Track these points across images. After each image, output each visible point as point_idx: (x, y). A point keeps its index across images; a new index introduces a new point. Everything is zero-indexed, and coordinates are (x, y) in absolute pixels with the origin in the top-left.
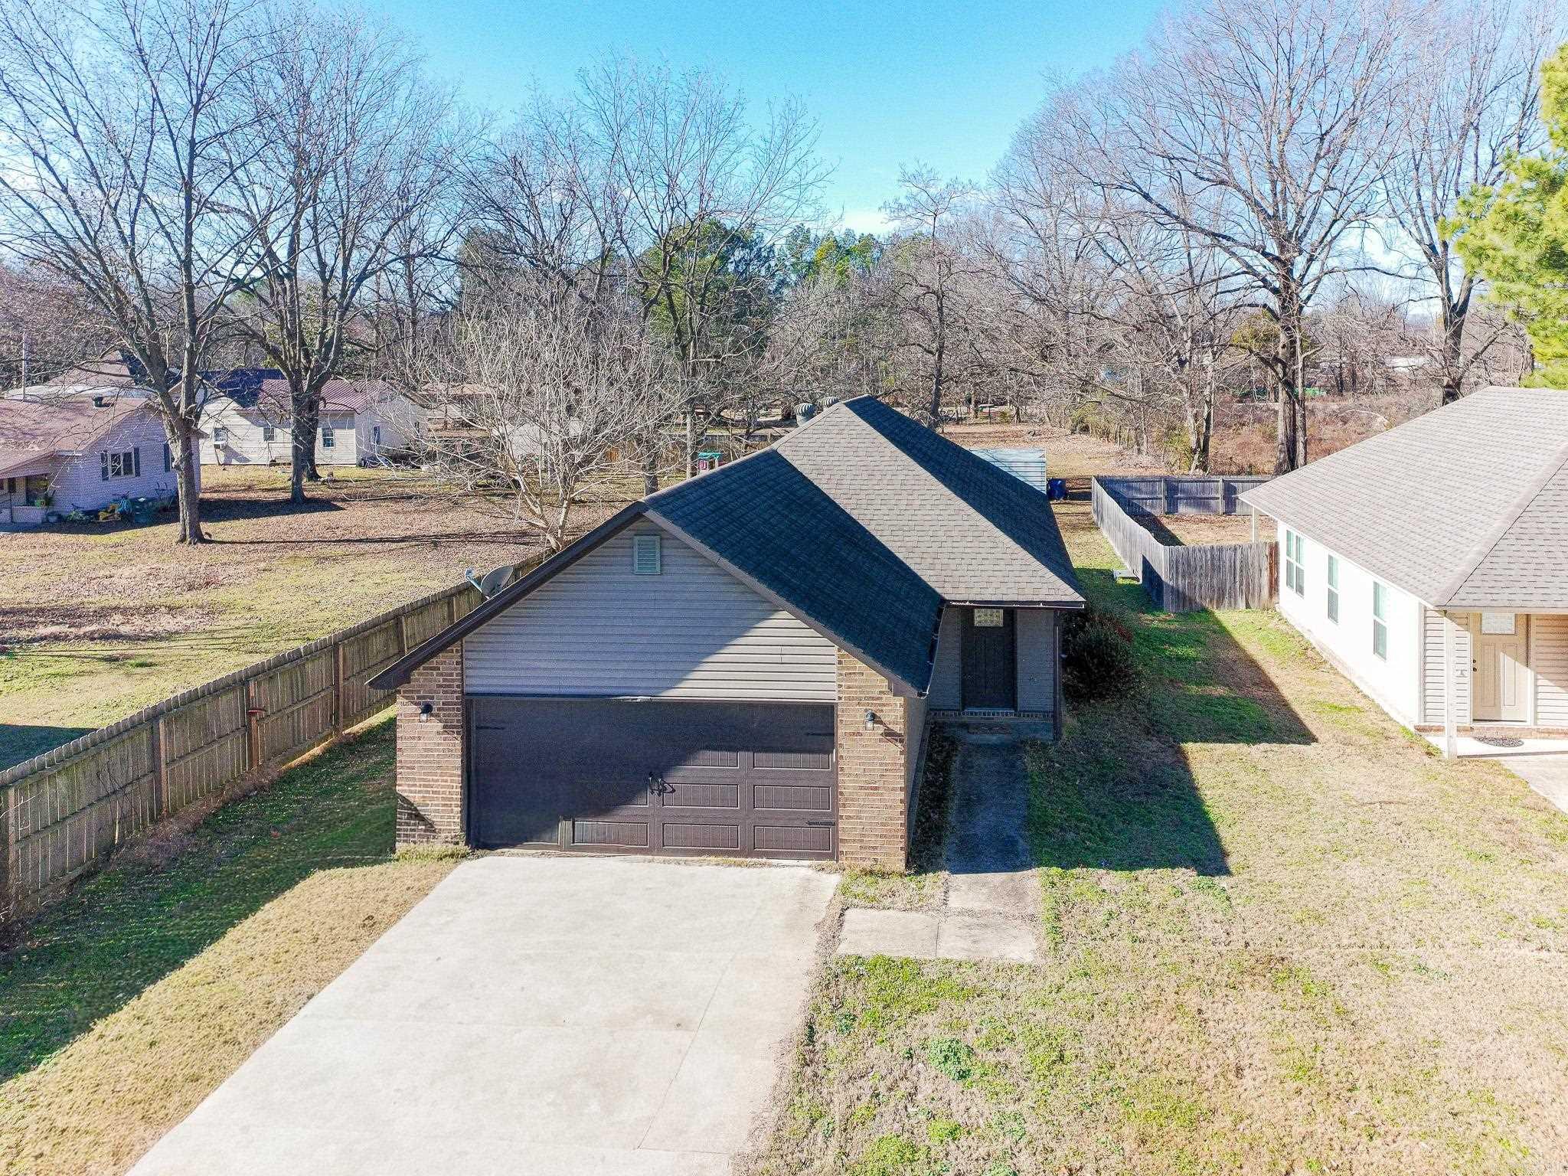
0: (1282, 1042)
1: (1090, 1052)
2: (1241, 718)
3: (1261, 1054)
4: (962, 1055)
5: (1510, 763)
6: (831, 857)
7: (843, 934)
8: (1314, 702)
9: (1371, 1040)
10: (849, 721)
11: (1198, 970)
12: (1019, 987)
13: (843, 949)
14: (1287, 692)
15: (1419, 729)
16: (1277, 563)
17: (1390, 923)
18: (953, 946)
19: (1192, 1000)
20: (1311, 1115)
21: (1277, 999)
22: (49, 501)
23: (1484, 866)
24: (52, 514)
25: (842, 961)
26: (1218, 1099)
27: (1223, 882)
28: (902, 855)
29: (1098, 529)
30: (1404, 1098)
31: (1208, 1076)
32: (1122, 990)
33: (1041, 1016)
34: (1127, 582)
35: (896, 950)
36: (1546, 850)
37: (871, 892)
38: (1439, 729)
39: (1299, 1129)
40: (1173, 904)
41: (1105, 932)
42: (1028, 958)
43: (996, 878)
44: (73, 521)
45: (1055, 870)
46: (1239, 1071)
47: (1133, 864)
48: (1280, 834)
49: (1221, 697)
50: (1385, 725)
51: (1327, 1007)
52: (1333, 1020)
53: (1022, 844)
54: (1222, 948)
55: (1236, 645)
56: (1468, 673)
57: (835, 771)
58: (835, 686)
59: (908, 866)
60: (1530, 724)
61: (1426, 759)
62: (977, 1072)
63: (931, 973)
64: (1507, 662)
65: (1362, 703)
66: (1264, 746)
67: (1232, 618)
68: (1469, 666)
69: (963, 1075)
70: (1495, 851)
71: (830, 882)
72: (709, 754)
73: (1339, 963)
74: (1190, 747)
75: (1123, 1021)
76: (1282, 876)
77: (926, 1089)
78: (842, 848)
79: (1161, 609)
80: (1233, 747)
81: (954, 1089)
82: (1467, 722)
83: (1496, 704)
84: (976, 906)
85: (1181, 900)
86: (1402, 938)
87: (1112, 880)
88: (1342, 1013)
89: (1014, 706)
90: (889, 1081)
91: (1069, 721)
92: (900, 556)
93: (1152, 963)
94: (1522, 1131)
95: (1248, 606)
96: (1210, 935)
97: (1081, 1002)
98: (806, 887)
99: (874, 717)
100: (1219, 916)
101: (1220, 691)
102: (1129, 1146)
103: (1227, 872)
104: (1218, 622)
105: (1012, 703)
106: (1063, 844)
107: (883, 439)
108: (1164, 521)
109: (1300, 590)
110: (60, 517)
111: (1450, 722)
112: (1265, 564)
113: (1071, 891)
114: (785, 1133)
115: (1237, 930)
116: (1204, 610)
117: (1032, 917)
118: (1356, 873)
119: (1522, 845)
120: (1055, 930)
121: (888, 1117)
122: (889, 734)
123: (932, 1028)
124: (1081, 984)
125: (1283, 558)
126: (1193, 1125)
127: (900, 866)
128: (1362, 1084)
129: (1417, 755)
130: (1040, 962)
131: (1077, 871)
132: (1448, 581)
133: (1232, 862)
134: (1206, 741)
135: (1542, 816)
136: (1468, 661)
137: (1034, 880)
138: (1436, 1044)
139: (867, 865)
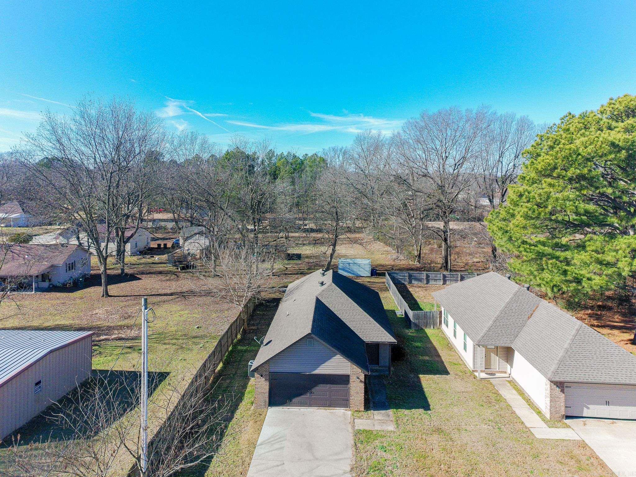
0: (440, 444)
1: (406, 447)
2: (432, 367)
3: (436, 446)
4: (384, 447)
5: (492, 381)
6: (348, 407)
7: (355, 425)
8: (449, 362)
9: (456, 443)
10: (353, 379)
11: (425, 431)
12: (392, 435)
13: (356, 428)
14: (443, 359)
15: (473, 371)
16: (441, 316)
17: (461, 421)
18: (378, 427)
19: (424, 437)
20: (445, 456)
21: (439, 436)
22: (50, 280)
23: (481, 407)
24: (51, 284)
25: (357, 430)
26: (429, 454)
27: (429, 412)
28: (363, 407)
29: (388, 290)
30: (460, 453)
31: (427, 450)
32: (411, 435)
33: (397, 440)
34: (400, 316)
35: (367, 428)
36: (494, 404)
37: (358, 415)
38: (477, 371)
39: (442, 459)
40: (419, 417)
41: (407, 424)
42: (393, 430)
43: (383, 412)
44: (58, 287)
45: (395, 410)
46: (432, 449)
47: (410, 408)
48: (441, 400)
49: (427, 360)
50: (465, 369)
51: (448, 438)
52: (449, 440)
53: (387, 404)
54: (429, 427)
55: (431, 342)
56: (484, 358)
57: (349, 389)
58: (349, 371)
59: (365, 409)
60: (497, 370)
61: (474, 380)
62: (387, 451)
63: (375, 433)
64: (493, 355)
65: (461, 362)
66: (438, 376)
67: (430, 332)
68: (484, 356)
69: (385, 451)
70: (484, 404)
71: (349, 413)
72: (322, 385)
73: (451, 429)
74: (421, 376)
75: (412, 441)
76: (441, 411)
77: (379, 454)
78: (351, 406)
79: (410, 328)
80: (431, 376)
81: (384, 453)
82: (484, 369)
83: (490, 365)
84: (380, 418)
85: (421, 416)
86: (463, 424)
87: (407, 412)
88: (451, 439)
89: (378, 365)
90: (372, 453)
91: (392, 369)
92: (352, 329)
93: (416, 430)
94: (478, 458)
95: (434, 328)
96: (427, 424)
97: (404, 438)
98: (344, 414)
99: (358, 378)
100: (429, 420)
101: (427, 358)
102: (415, 462)
103: (430, 410)
104: (426, 333)
105: (378, 364)
106: (396, 403)
107: (344, 294)
108: (408, 286)
109: (447, 326)
110: (53, 286)
111: (479, 370)
112: (438, 316)
113: (399, 415)
114: (357, 461)
115: (432, 423)
116: (422, 329)
117: (392, 421)
118: (456, 409)
119: (490, 403)
120: (397, 424)
121: (374, 458)
122: (361, 381)
123: (377, 443)
124: (403, 434)
125: (443, 316)
126: (425, 458)
127: (363, 410)
128: (453, 451)
129: (471, 378)
130: (395, 430)
131: (399, 410)
132: (479, 337)
133: (431, 407)
134: (425, 374)
135: (495, 395)
136: (484, 355)
137: (391, 412)
138: (467, 444)
139: (356, 409)
